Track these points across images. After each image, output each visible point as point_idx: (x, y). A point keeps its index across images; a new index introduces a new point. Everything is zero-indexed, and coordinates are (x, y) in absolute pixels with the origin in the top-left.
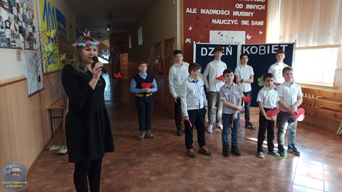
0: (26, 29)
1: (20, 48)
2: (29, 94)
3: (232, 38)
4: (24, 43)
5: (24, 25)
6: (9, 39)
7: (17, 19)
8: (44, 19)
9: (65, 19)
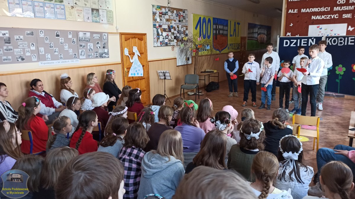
0: (180, 36)
1: (174, 46)
2: (177, 65)
3: (332, 31)
4: (177, 43)
5: (178, 35)
6: (167, 43)
7: (173, 34)
8: (196, 28)
9: (227, 21)
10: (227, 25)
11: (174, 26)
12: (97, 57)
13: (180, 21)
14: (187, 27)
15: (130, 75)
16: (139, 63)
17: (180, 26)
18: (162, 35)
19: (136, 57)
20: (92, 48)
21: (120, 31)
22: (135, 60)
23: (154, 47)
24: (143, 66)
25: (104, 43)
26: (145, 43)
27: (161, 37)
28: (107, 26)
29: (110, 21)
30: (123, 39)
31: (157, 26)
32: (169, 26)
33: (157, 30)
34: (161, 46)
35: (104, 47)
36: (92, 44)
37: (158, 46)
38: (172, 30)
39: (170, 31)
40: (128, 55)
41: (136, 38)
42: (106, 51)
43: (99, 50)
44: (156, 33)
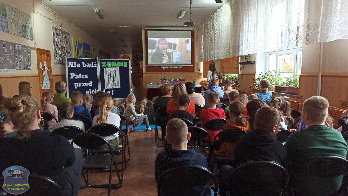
5: (66, 55)
6: (61, 60)
7: (64, 53)
8: (75, 50)
9: (89, 46)
10: (89, 50)
11: (64, 46)
12: (25, 68)
13: (67, 43)
14: (70, 48)
15: (43, 88)
16: (48, 77)
17: (67, 47)
18: (58, 53)
19: (46, 71)
20: (22, 60)
21: (37, 47)
22: (45, 74)
23: (55, 63)
24: (50, 80)
25: (28, 56)
26: (50, 59)
27: (58, 54)
28: (29, 41)
29: (32, 37)
30: (39, 55)
31: (56, 45)
32: (61, 46)
33: (56, 49)
34: (58, 63)
35: (28, 60)
36: (22, 56)
37: (57, 63)
38: (63, 49)
39: (62, 51)
40: (42, 68)
41: (45, 54)
42: (30, 64)
43: (26, 62)
44: (55, 52)
